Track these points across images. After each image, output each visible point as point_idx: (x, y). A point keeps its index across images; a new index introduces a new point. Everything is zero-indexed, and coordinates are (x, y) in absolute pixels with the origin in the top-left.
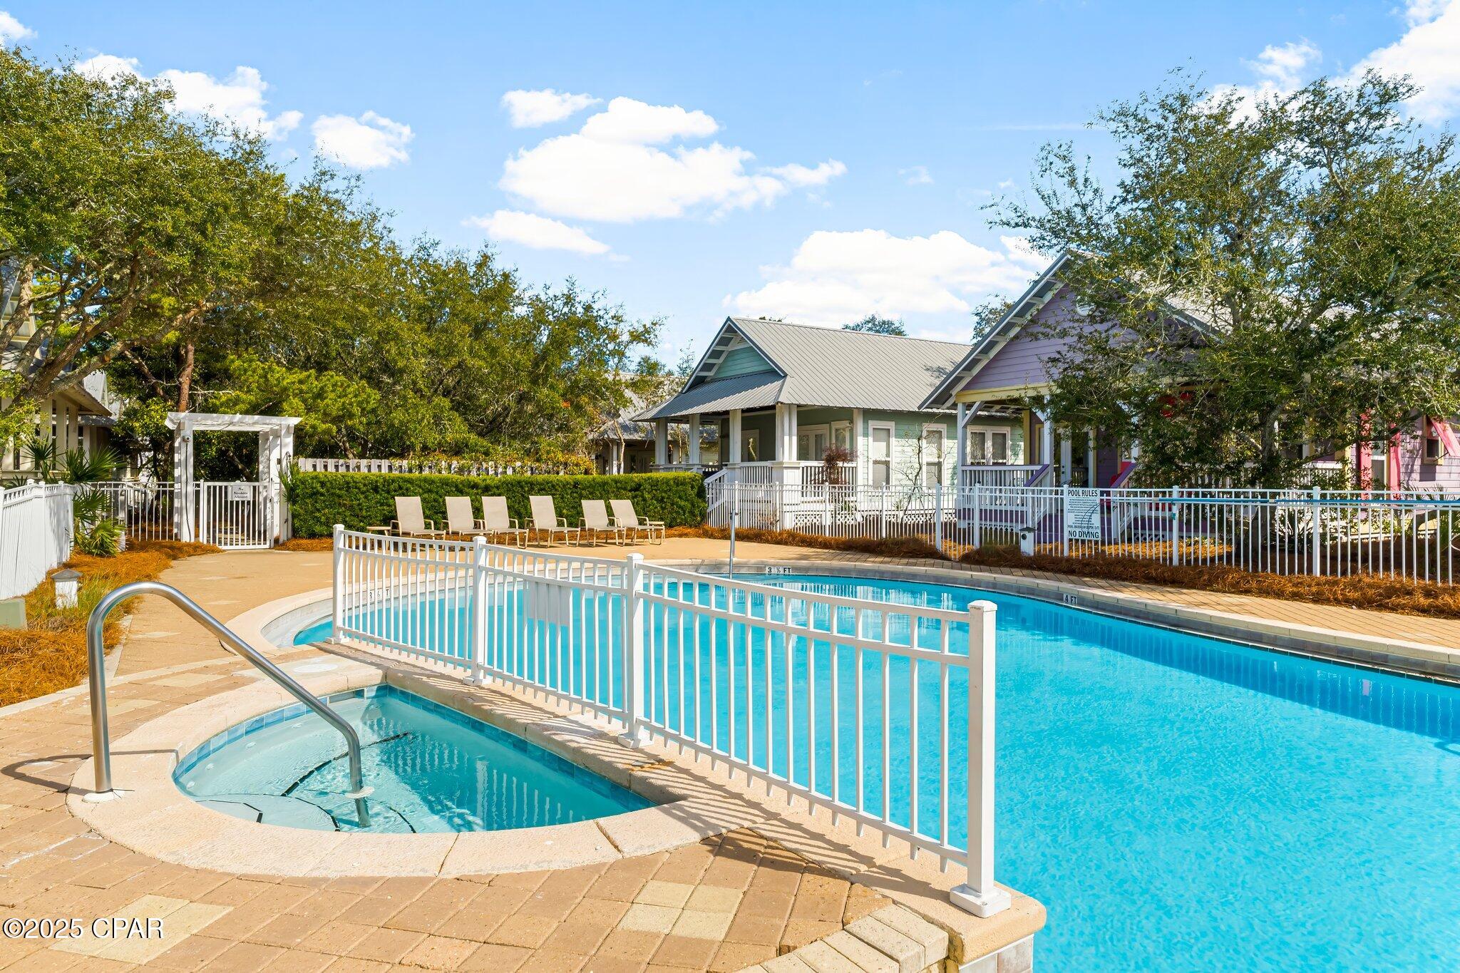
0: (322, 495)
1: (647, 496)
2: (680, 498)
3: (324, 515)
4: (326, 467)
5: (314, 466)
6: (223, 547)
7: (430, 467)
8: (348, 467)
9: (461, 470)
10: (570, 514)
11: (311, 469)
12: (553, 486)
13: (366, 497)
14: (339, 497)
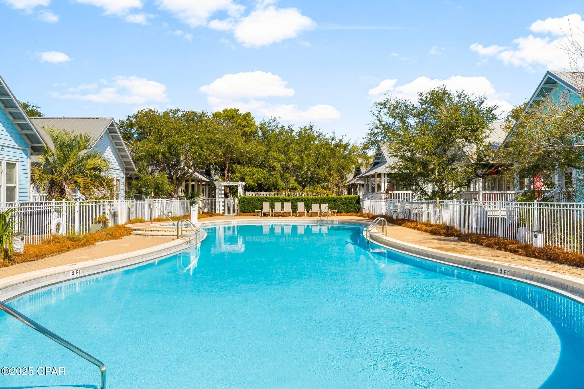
0: (246, 202)
1: (338, 203)
2: (350, 204)
3: (246, 207)
4: (252, 194)
5: (250, 194)
6: (225, 215)
7: (280, 194)
8: (258, 194)
9: (288, 195)
10: (308, 208)
11: (249, 195)
12: (308, 200)
13: (256, 202)
14: (250, 202)
